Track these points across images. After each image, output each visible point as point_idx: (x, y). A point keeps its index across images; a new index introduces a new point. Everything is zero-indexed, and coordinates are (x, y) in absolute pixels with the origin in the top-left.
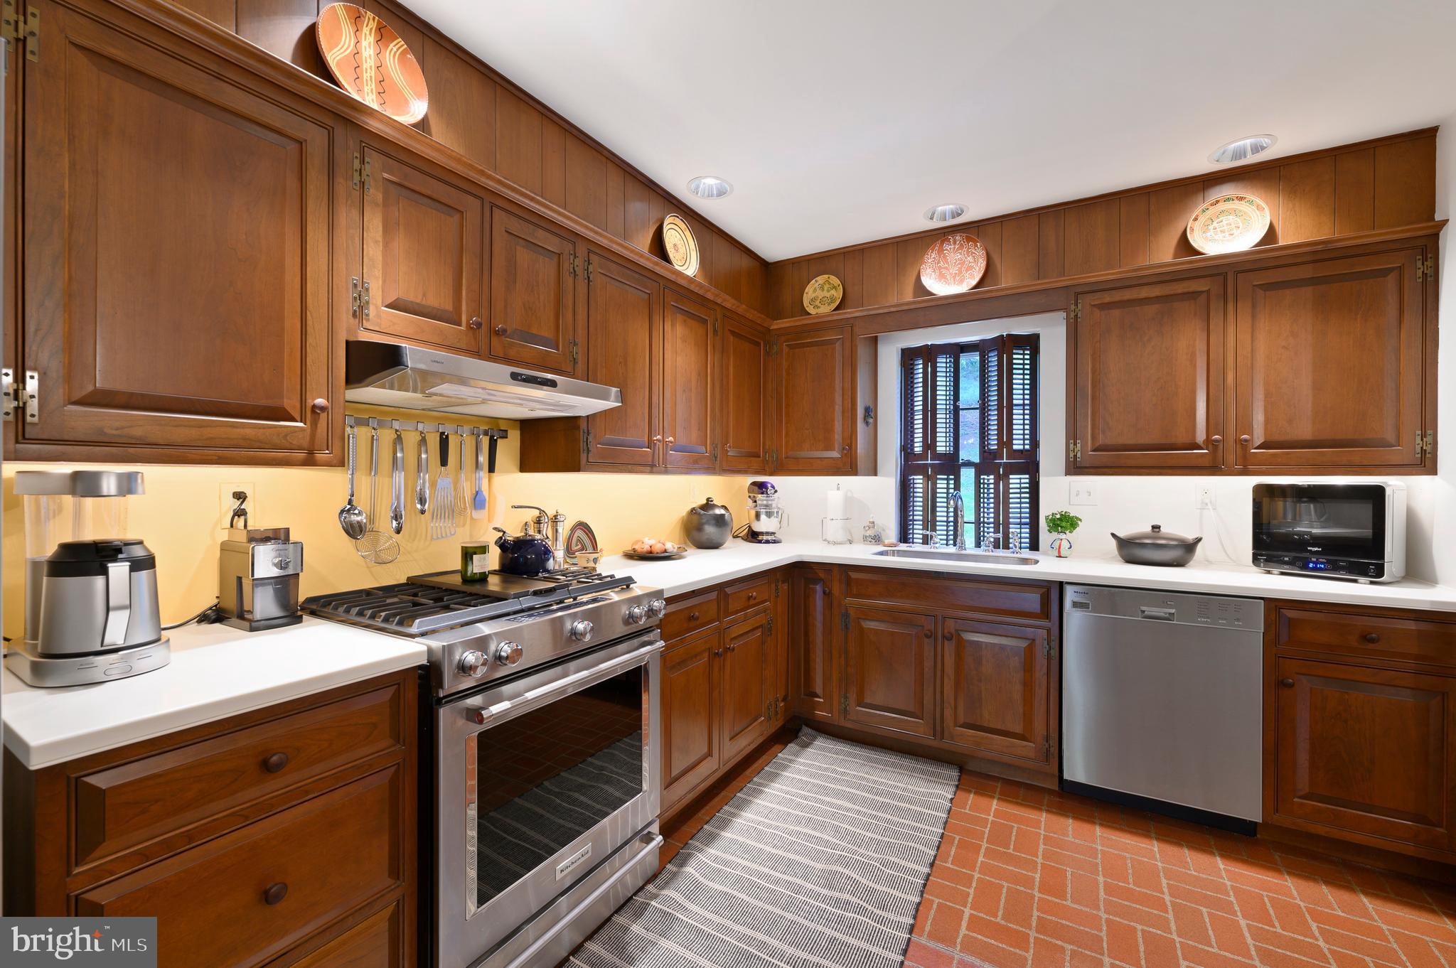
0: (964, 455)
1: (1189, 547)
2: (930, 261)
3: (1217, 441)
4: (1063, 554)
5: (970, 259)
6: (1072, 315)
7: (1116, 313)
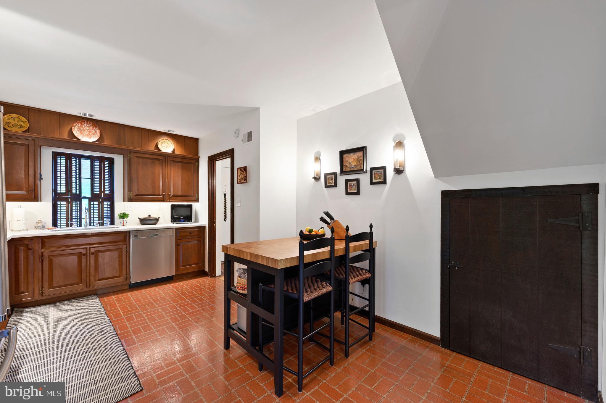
0: (83, 195)
1: (157, 220)
2: (76, 126)
3: (164, 194)
4: (124, 225)
5: (93, 131)
6: (129, 157)
7: (141, 160)
